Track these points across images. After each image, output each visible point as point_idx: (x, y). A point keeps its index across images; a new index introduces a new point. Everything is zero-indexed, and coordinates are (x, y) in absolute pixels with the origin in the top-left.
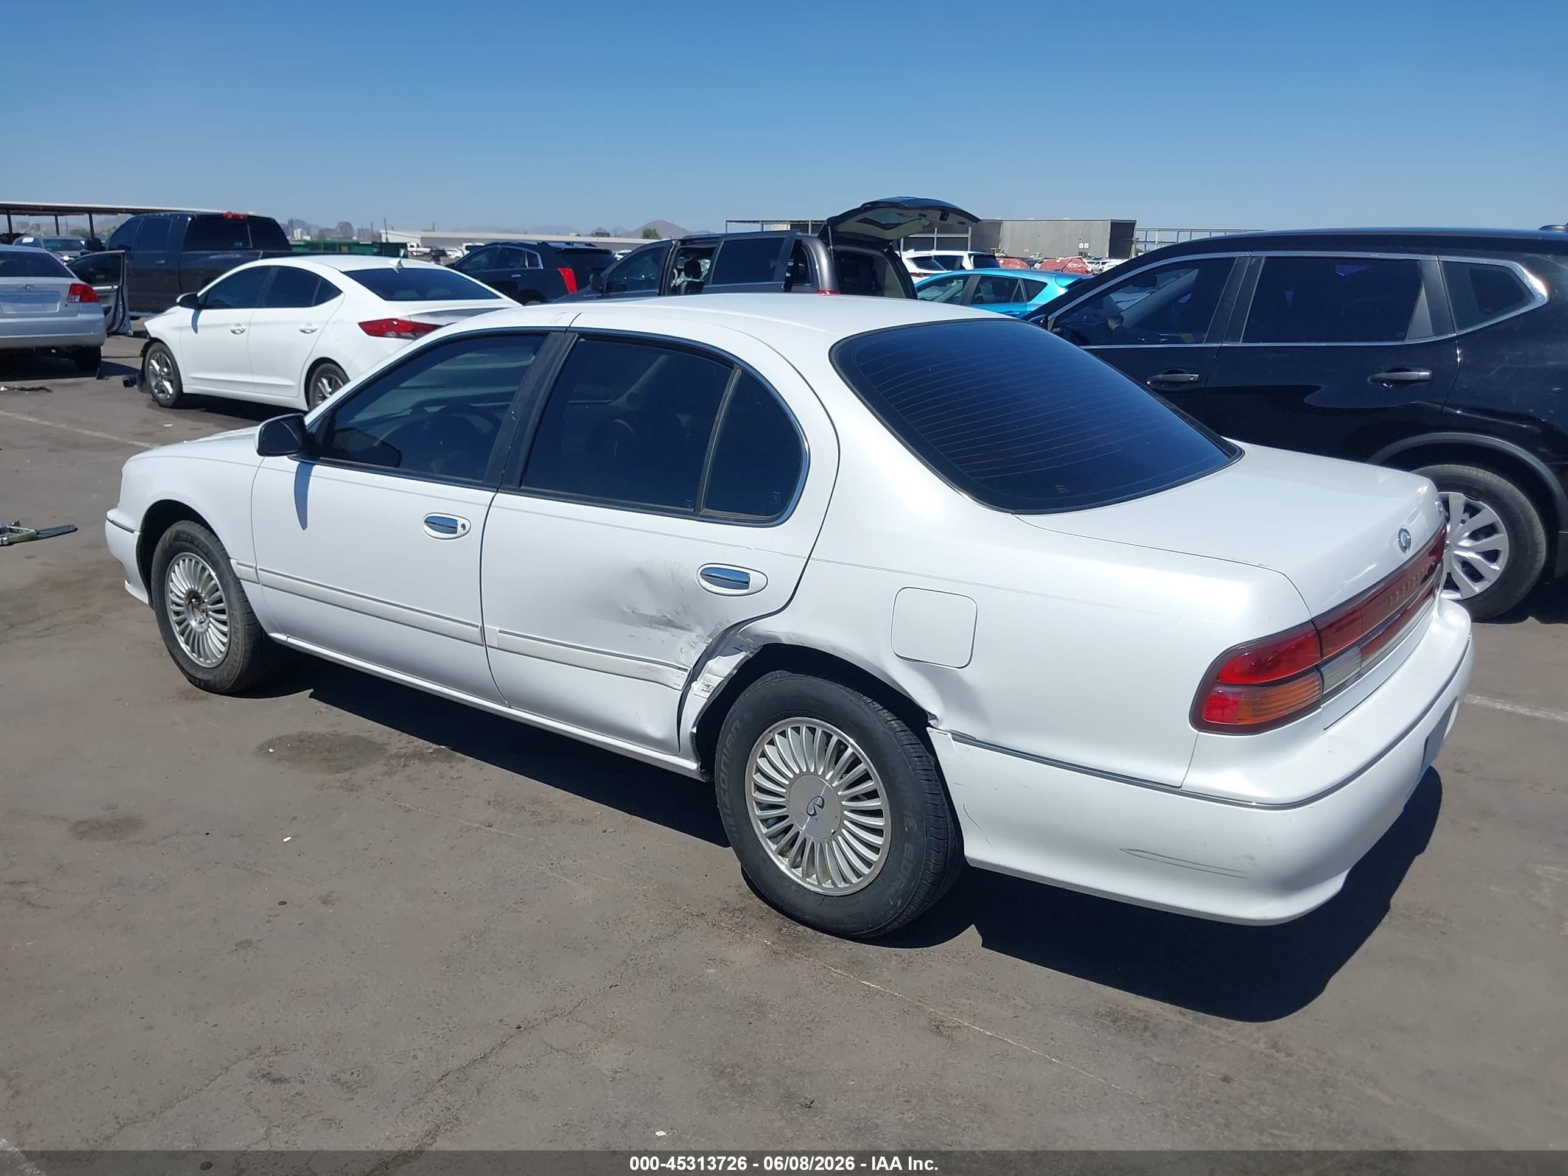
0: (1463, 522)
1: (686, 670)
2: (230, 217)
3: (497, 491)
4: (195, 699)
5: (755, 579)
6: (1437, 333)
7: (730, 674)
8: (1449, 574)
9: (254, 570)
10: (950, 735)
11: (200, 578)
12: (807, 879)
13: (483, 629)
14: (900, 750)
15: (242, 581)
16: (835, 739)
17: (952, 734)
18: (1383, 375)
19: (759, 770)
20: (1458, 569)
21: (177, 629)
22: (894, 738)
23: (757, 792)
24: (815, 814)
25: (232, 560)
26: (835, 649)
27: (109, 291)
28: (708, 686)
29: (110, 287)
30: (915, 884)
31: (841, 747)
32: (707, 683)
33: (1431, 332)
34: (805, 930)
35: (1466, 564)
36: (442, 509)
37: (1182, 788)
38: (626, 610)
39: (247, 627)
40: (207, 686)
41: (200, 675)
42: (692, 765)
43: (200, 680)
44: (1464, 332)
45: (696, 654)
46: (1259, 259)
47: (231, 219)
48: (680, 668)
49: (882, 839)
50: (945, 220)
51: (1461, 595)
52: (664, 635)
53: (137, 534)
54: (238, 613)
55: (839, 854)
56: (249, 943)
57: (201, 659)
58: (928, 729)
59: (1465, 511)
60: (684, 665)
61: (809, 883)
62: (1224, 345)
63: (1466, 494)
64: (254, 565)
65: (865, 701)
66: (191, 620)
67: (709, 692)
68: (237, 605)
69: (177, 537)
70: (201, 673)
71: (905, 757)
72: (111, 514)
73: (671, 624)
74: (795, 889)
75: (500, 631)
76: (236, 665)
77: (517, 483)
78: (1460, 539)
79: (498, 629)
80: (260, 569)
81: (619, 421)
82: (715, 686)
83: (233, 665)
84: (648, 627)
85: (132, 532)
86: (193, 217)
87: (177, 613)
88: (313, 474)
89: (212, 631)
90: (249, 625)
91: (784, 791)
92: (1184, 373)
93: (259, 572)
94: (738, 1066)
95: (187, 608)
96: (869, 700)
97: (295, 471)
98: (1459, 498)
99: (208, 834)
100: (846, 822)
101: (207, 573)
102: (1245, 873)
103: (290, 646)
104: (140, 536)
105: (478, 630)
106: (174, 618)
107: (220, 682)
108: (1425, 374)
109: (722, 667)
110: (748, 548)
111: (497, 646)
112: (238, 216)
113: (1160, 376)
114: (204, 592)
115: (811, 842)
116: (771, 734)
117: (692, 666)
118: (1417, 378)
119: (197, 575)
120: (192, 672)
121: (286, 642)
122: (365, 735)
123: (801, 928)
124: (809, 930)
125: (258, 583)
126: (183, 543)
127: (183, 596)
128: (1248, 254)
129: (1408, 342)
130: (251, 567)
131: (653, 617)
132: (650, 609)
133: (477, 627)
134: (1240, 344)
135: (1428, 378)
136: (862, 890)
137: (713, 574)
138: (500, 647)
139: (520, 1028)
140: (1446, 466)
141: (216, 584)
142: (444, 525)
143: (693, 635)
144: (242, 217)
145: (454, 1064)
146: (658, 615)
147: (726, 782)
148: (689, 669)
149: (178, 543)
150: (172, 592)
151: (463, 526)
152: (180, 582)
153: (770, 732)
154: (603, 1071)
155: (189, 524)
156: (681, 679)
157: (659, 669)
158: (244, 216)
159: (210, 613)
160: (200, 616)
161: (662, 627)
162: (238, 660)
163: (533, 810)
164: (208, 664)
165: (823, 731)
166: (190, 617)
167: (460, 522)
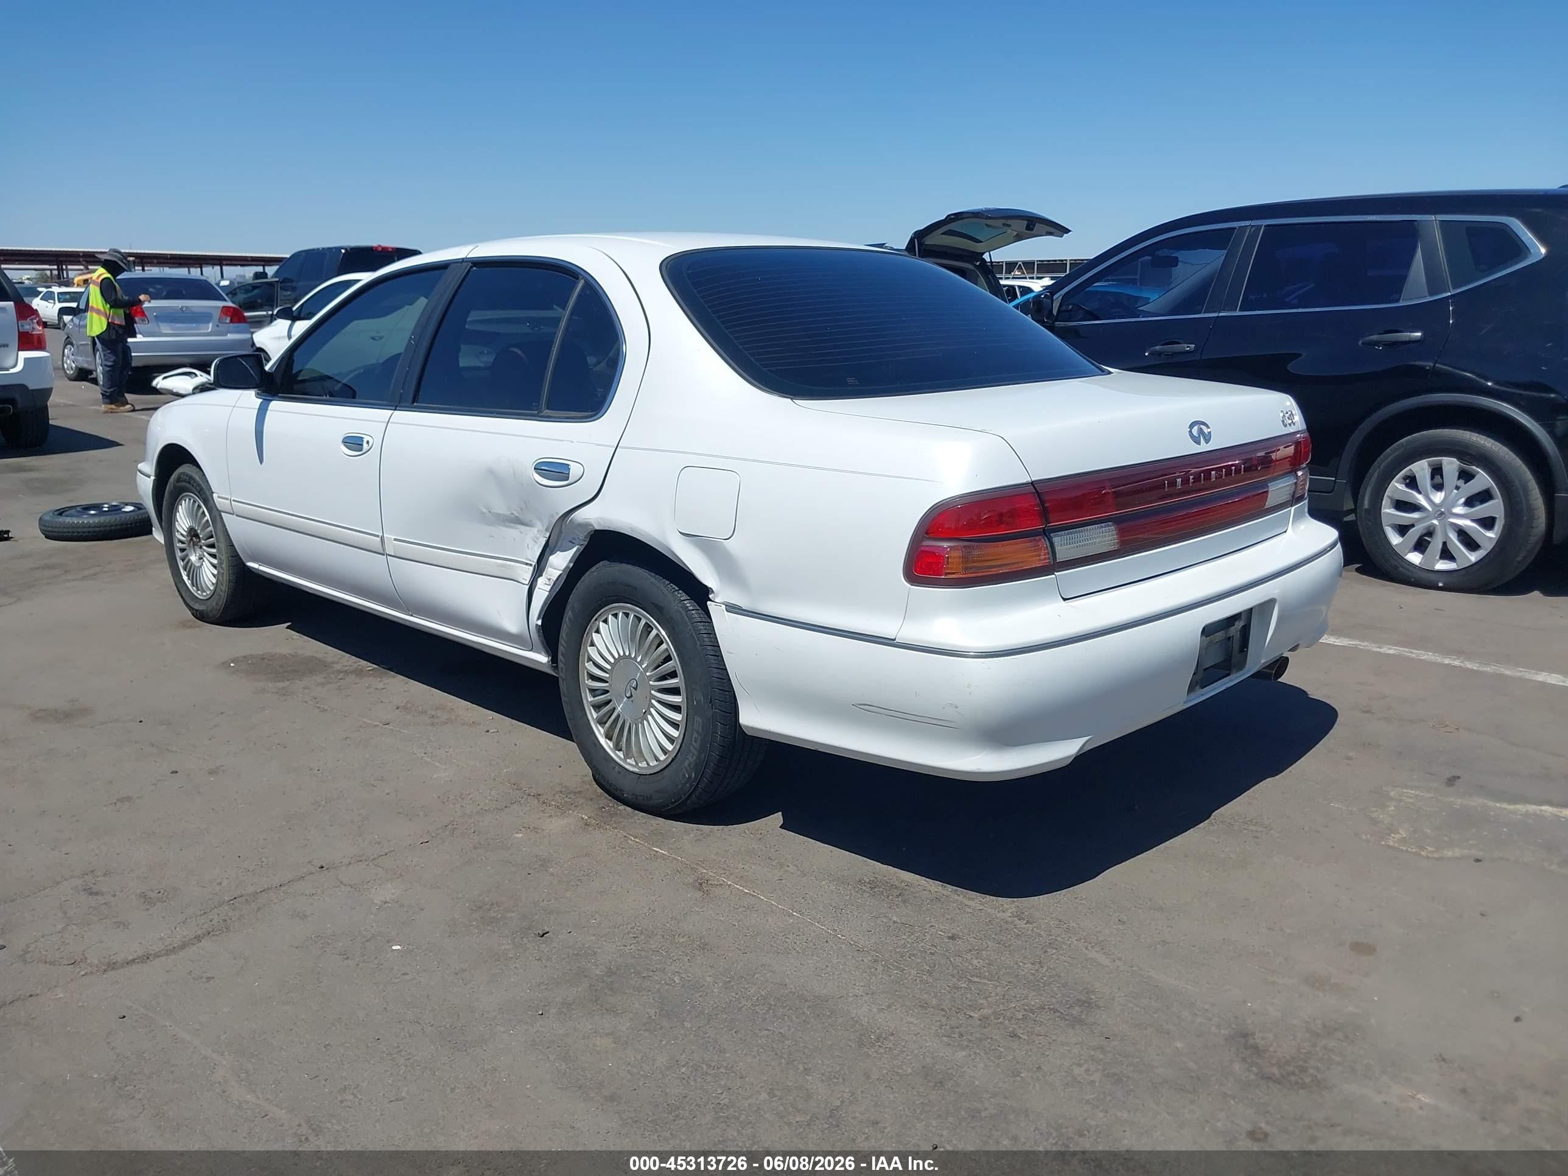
0: (1457, 488)
1: (531, 565)
2: (380, 249)
3: (395, 410)
4: (190, 627)
5: (575, 470)
6: (1431, 294)
7: (567, 567)
8: (1445, 544)
9: (229, 501)
10: (724, 606)
11: (196, 516)
12: (628, 760)
13: (382, 538)
14: (690, 627)
15: (222, 514)
16: (643, 622)
17: (726, 606)
18: (1375, 337)
19: (590, 659)
20: (1453, 536)
21: (181, 564)
22: (685, 617)
23: (590, 680)
24: (631, 696)
25: (214, 495)
26: (632, 531)
27: (264, 316)
28: (549, 580)
29: (265, 313)
30: (705, 756)
31: (648, 628)
32: (549, 577)
33: (1427, 294)
34: (625, 809)
35: (1462, 534)
36: (354, 430)
37: (897, 641)
38: (485, 510)
39: (230, 558)
40: (201, 616)
41: (197, 607)
42: (541, 658)
43: (197, 610)
44: (1459, 291)
45: (538, 548)
46: (1259, 227)
47: (381, 252)
48: (527, 564)
49: (681, 716)
50: (1032, 230)
51: (1457, 565)
52: (513, 533)
53: (153, 478)
54: (223, 545)
55: (649, 733)
56: (129, 799)
57: (199, 592)
58: (709, 603)
59: (1459, 478)
60: (530, 560)
61: (629, 764)
62: (1221, 314)
63: (1458, 459)
64: (229, 497)
65: (664, 583)
66: (191, 555)
67: (549, 585)
68: (222, 539)
69: (179, 480)
70: (198, 605)
71: (694, 635)
72: (141, 466)
73: (518, 521)
74: (619, 770)
75: (395, 540)
76: (222, 594)
77: (410, 401)
78: (1454, 506)
79: (393, 537)
80: (234, 500)
81: (515, 350)
82: (555, 579)
83: (220, 595)
84: (501, 525)
85: (149, 476)
86: (346, 249)
87: (182, 550)
88: (270, 408)
89: (206, 564)
90: (232, 557)
91: (607, 675)
92: (1178, 343)
93: (233, 502)
94: (497, 904)
95: (189, 546)
96: (668, 582)
97: (258, 407)
98: (1452, 463)
99: (141, 722)
100: (653, 702)
101: (201, 510)
102: (951, 722)
103: (260, 573)
104: (154, 480)
105: (379, 539)
106: (179, 554)
107: (211, 611)
108: (1419, 334)
109: (560, 561)
110: (572, 442)
111: (393, 554)
112: (387, 248)
113: (1158, 348)
114: (200, 528)
115: (628, 724)
116: (597, 622)
117: (536, 561)
118: (1407, 339)
119: (195, 514)
120: (191, 604)
121: (258, 569)
122: (319, 656)
123: (622, 807)
124: (629, 809)
125: (233, 514)
126: (184, 484)
127: (185, 533)
128: (1247, 223)
129: (1401, 304)
130: (227, 499)
131: (504, 515)
132: (501, 508)
133: (378, 536)
134: (1238, 313)
135: (1419, 338)
136: (667, 766)
137: (543, 468)
138: (397, 555)
139: (323, 867)
140: (1438, 431)
141: (208, 521)
142: (354, 443)
143: (535, 530)
144: (390, 250)
145: (251, 889)
146: (508, 513)
147: (564, 670)
148: (534, 564)
149: (180, 484)
150: (178, 531)
151: (368, 442)
152: (183, 522)
153: (596, 620)
154: (375, 901)
155: (189, 467)
156: (526, 574)
157: (512, 566)
158: (393, 249)
159: (204, 547)
160: (199, 552)
161: (512, 525)
162: (224, 590)
163: (433, 714)
164: (205, 596)
165: (635, 615)
166: (191, 552)
167: (366, 438)
